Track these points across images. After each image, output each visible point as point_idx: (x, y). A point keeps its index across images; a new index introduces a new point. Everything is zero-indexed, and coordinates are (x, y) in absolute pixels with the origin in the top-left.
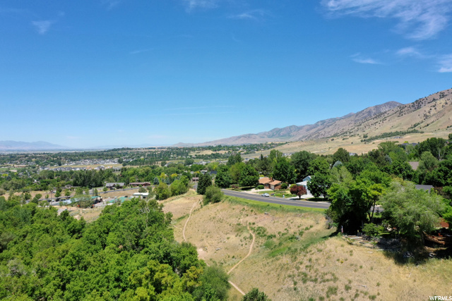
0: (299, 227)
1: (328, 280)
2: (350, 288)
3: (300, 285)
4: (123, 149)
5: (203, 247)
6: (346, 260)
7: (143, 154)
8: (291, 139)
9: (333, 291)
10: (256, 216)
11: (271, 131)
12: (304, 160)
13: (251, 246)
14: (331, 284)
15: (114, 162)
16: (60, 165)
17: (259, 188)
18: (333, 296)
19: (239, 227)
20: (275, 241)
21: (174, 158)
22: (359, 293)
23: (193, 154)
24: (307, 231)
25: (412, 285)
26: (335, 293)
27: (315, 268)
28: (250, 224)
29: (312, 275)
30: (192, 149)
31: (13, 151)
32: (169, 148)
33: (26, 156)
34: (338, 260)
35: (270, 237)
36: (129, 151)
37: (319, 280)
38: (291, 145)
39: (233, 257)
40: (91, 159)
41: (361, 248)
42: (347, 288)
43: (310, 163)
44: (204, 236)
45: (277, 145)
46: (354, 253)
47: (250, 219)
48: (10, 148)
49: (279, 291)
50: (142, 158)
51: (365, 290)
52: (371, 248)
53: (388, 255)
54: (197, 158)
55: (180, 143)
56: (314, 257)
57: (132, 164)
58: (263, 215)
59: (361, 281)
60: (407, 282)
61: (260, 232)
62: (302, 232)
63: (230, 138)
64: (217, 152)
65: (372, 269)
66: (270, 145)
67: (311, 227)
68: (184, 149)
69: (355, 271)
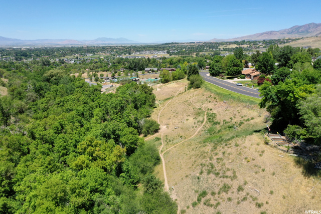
0: (242, 117)
1: (227, 177)
2: (242, 189)
3: (205, 175)
4: (172, 43)
5: (168, 125)
6: (254, 160)
7: (185, 47)
8: (309, 35)
9: (226, 188)
10: (216, 103)
11: (291, 28)
12: (286, 54)
13: (199, 129)
14: (227, 181)
15: (164, 53)
16: (130, 54)
17: (241, 78)
18: (224, 194)
19: (199, 111)
20: (218, 127)
21: (207, 51)
22: (248, 197)
23: (221, 47)
24: (246, 123)
25: (307, 201)
26: (226, 192)
27: (224, 161)
28: (208, 109)
29: (217, 169)
30: (222, 44)
31: (106, 44)
32: (205, 43)
33: (111, 47)
34: (246, 158)
35: (216, 123)
36: (176, 45)
37: (221, 175)
38: (306, 41)
39: (181, 137)
40: (150, 50)
41: (274, 150)
42: (240, 189)
43: (291, 57)
44: (173, 116)
45: (293, 40)
46: (265, 154)
47: (210, 106)
48: (104, 43)
49: (187, 176)
50: (184, 50)
51: (255, 195)
52: (284, 151)
53: (298, 162)
54: (224, 50)
55: (215, 39)
56: (229, 151)
57: (175, 54)
58: (222, 103)
59: (257, 185)
60: (305, 197)
61: (211, 118)
62: (242, 123)
63: (255, 35)
64: (241, 46)
65: (274, 174)
66: (287, 40)
67: (252, 119)
68: (215, 43)
69: (256, 173)
